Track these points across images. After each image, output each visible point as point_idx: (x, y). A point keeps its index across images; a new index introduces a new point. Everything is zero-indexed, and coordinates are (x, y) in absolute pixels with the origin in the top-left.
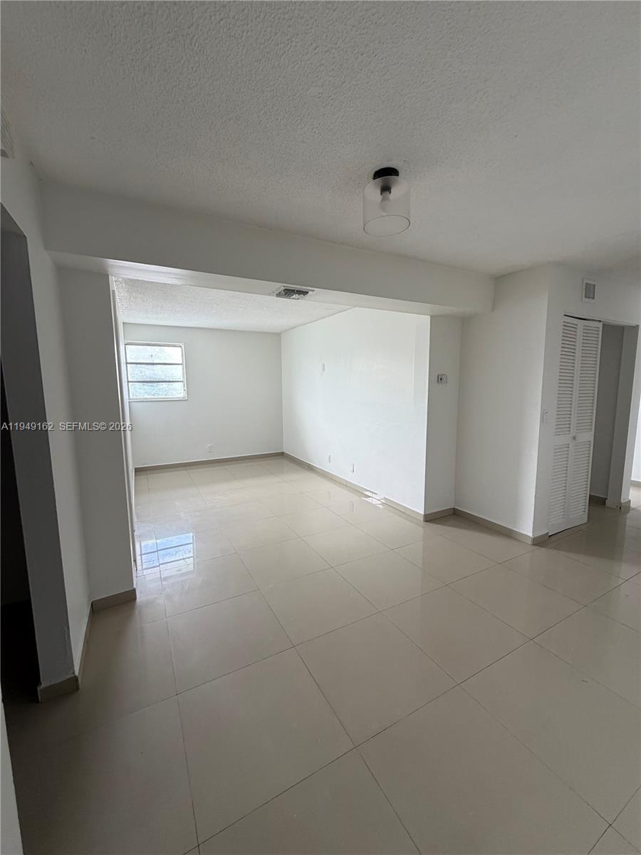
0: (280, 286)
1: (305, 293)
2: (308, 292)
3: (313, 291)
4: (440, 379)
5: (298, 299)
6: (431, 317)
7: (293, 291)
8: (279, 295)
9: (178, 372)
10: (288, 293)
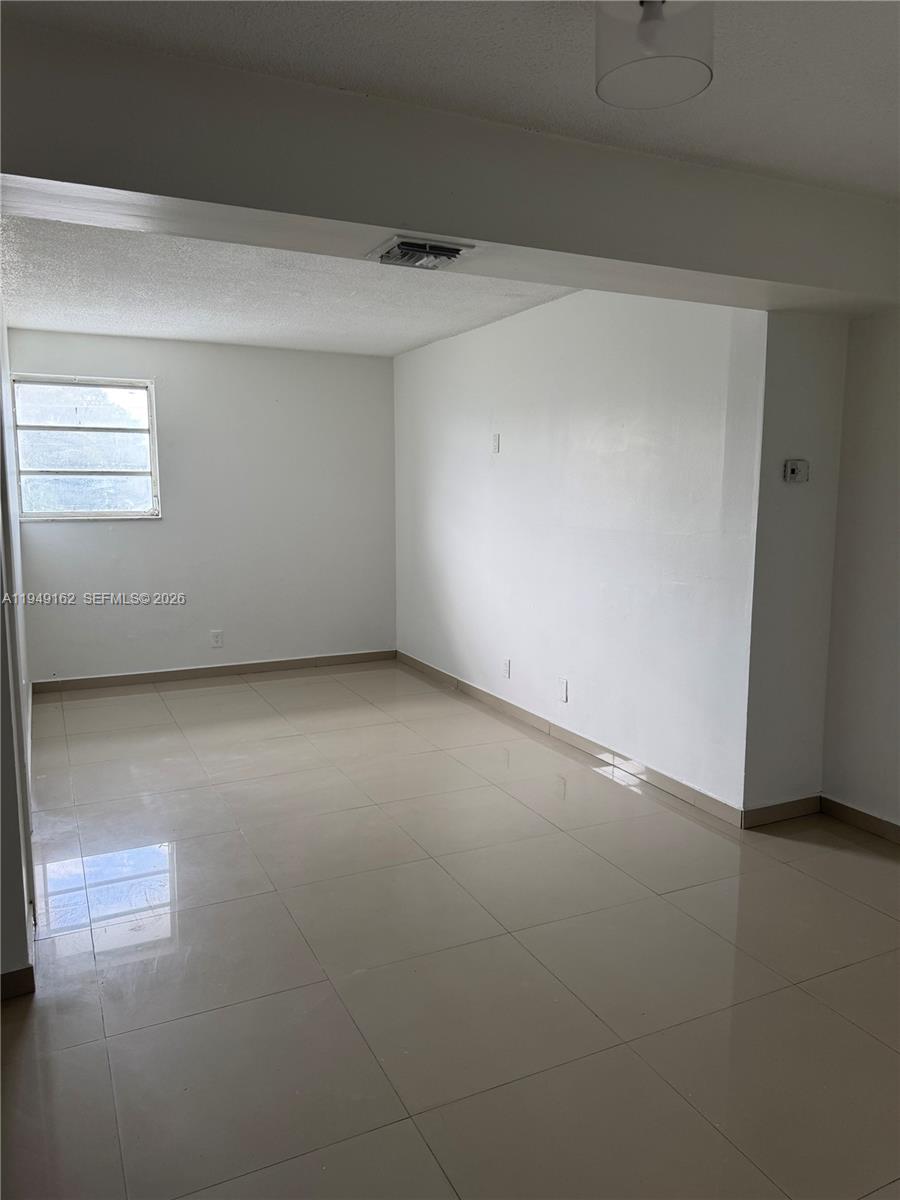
0: (389, 236)
1: (451, 252)
2: (457, 251)
3: (473, 247)
4: (791, 471)
5: (434, 267)
6: (771, 313)
7: (423, 247)
8: (386, 258)
9: (141, 451)
10: (410, 252)
